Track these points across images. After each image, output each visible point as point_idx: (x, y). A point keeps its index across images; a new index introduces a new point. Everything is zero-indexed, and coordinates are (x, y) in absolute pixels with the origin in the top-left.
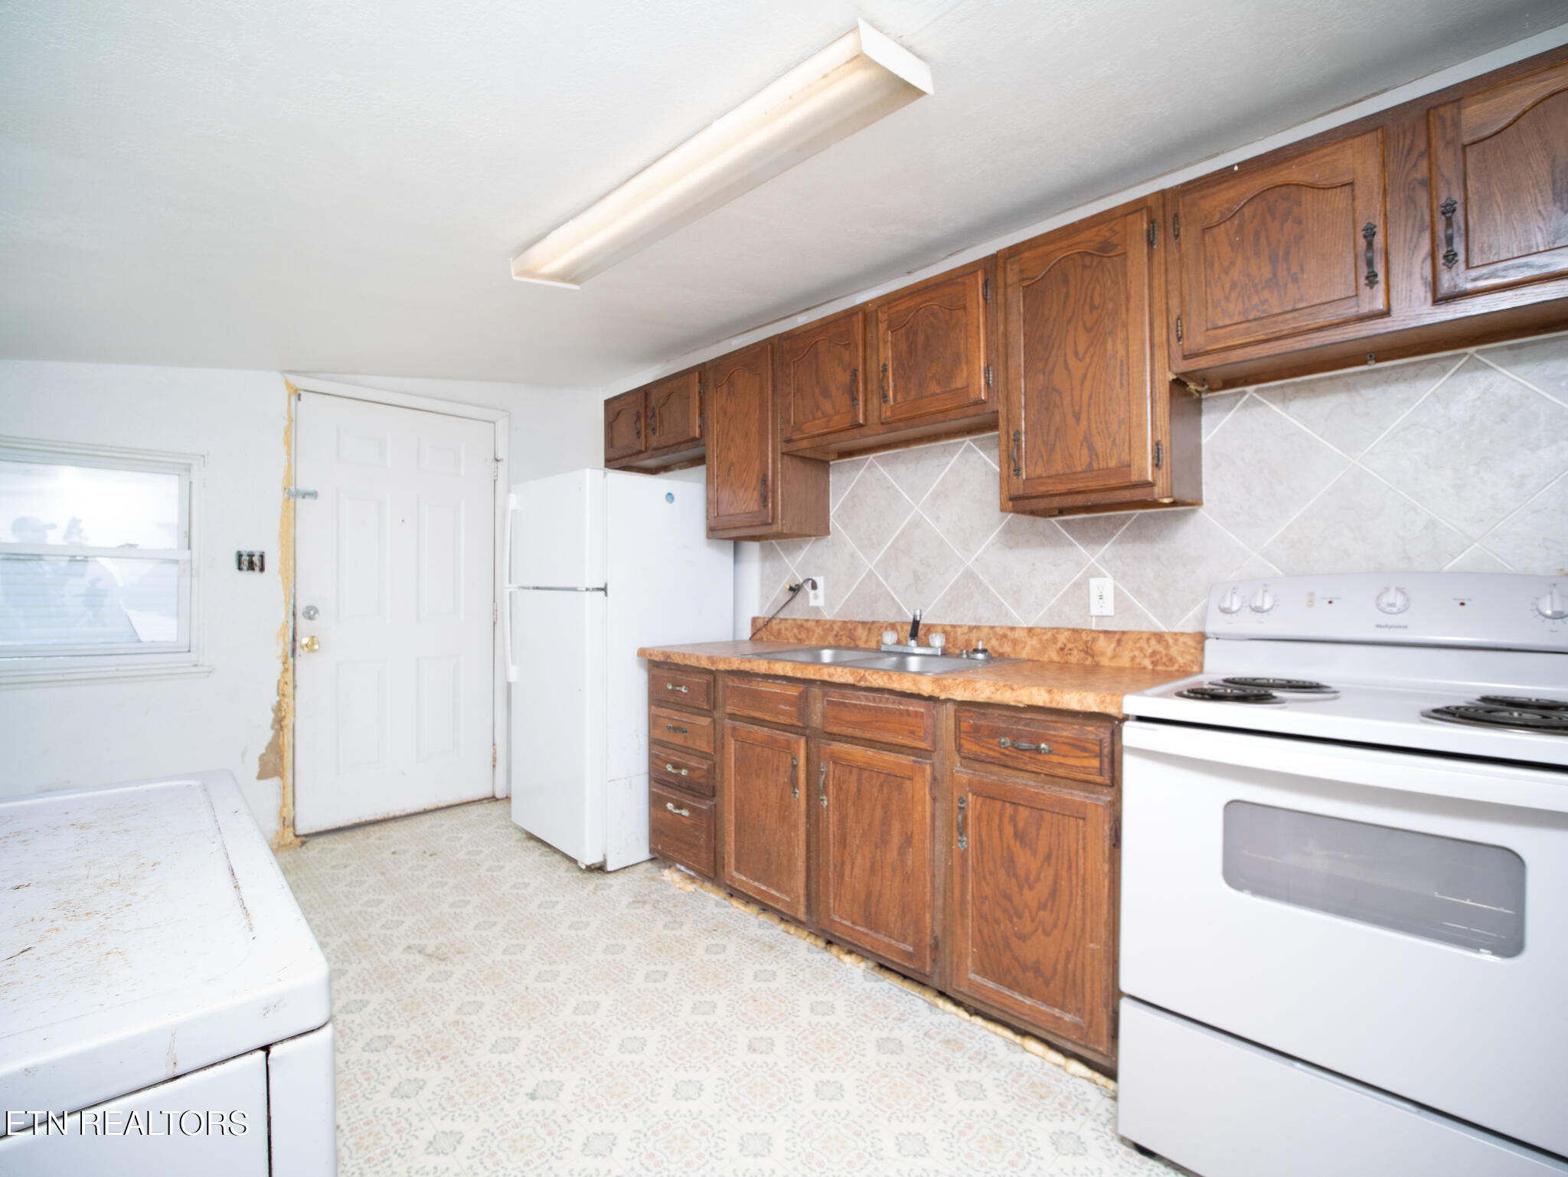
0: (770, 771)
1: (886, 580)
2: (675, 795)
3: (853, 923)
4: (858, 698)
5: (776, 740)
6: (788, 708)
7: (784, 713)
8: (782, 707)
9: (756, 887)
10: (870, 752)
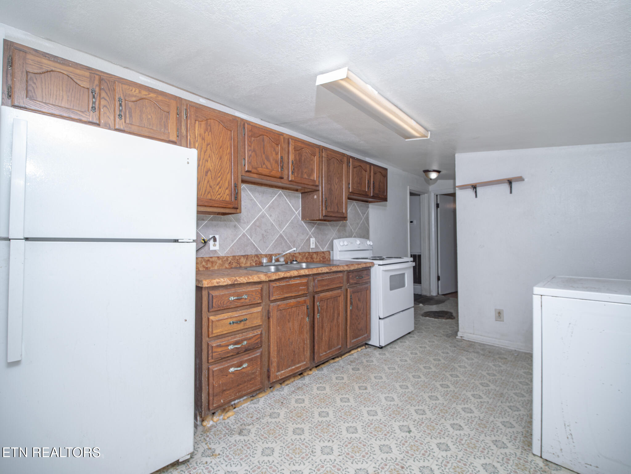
0: (295, 317)
1: (251, 238)
2: (234, 361)
3: (325, 352)
4: (326, 277)
5: (299, 302)
6: (303, 287)
7: (301, 290)
8: (301, 288)
9: (290, 370)
10: (331, 293)
